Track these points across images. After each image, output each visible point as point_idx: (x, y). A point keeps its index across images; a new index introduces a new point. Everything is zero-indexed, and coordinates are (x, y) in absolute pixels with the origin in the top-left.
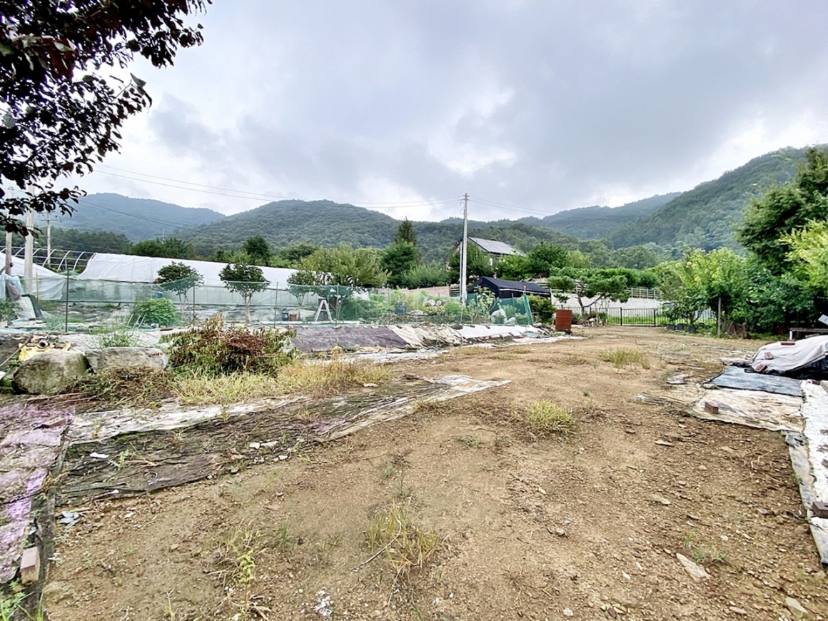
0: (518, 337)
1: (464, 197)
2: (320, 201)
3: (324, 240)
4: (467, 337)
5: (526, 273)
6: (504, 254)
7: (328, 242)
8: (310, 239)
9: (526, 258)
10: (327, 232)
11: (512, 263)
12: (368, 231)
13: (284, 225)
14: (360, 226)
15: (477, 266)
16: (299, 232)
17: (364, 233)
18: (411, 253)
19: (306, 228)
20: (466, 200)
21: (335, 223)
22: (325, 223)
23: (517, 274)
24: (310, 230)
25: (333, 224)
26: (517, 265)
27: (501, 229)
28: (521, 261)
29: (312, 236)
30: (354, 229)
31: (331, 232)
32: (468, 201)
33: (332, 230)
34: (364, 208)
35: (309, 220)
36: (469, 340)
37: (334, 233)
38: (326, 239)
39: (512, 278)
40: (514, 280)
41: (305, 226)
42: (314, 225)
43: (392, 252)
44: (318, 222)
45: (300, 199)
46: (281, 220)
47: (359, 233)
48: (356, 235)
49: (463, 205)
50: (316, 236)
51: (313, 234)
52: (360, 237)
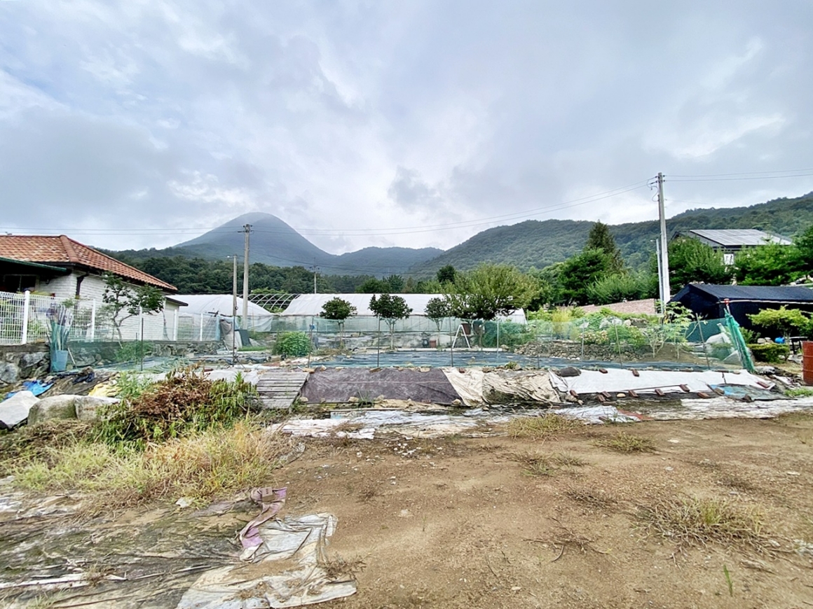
0: (698, 396)
1: (657, 179)
2: (523, 223)
3: (525, 259)
4: (578, 391)
5: (793, 270)
6: (747, 246)
7: (529, 261)
8: (512, 260)
9: (791, 247)
10: (530, 251)
11: (763, 258)
12: (575, 243)
13: (490, 251)
14: (565, 239)
15: (697, 268)
16: (503, 255)
17: (569, 246)
18: (599, 262)
19: (509, 250)
20: (660, 182)
21: (538, 241)
22: (528, 242)
23: (775, 273)
24: (513, 251)
25: (536, 242)
26: (772, 260)
27: (772, 212)
28: (781, 253)
29: (515, 257)
30: (558, 244)
31: (533, 250)
32: (663, 184)
33: (534, 248)
34: (570, 221)
35: (512, 243)
36: (580, 396)
37: (536, 251)
38: (528, 258)
39: (764, 281)
40: (768, 284)
41: (508, 248)
42: (517, 246)
43: (573, 263)
44: (521, 243)
45: (504, 225)
46: (487, 247)
47: (564, 246)
48: (561, 249)
49: (656, 190)
50: (518, 256)
51: (516, 254)
52: (565, 251)
